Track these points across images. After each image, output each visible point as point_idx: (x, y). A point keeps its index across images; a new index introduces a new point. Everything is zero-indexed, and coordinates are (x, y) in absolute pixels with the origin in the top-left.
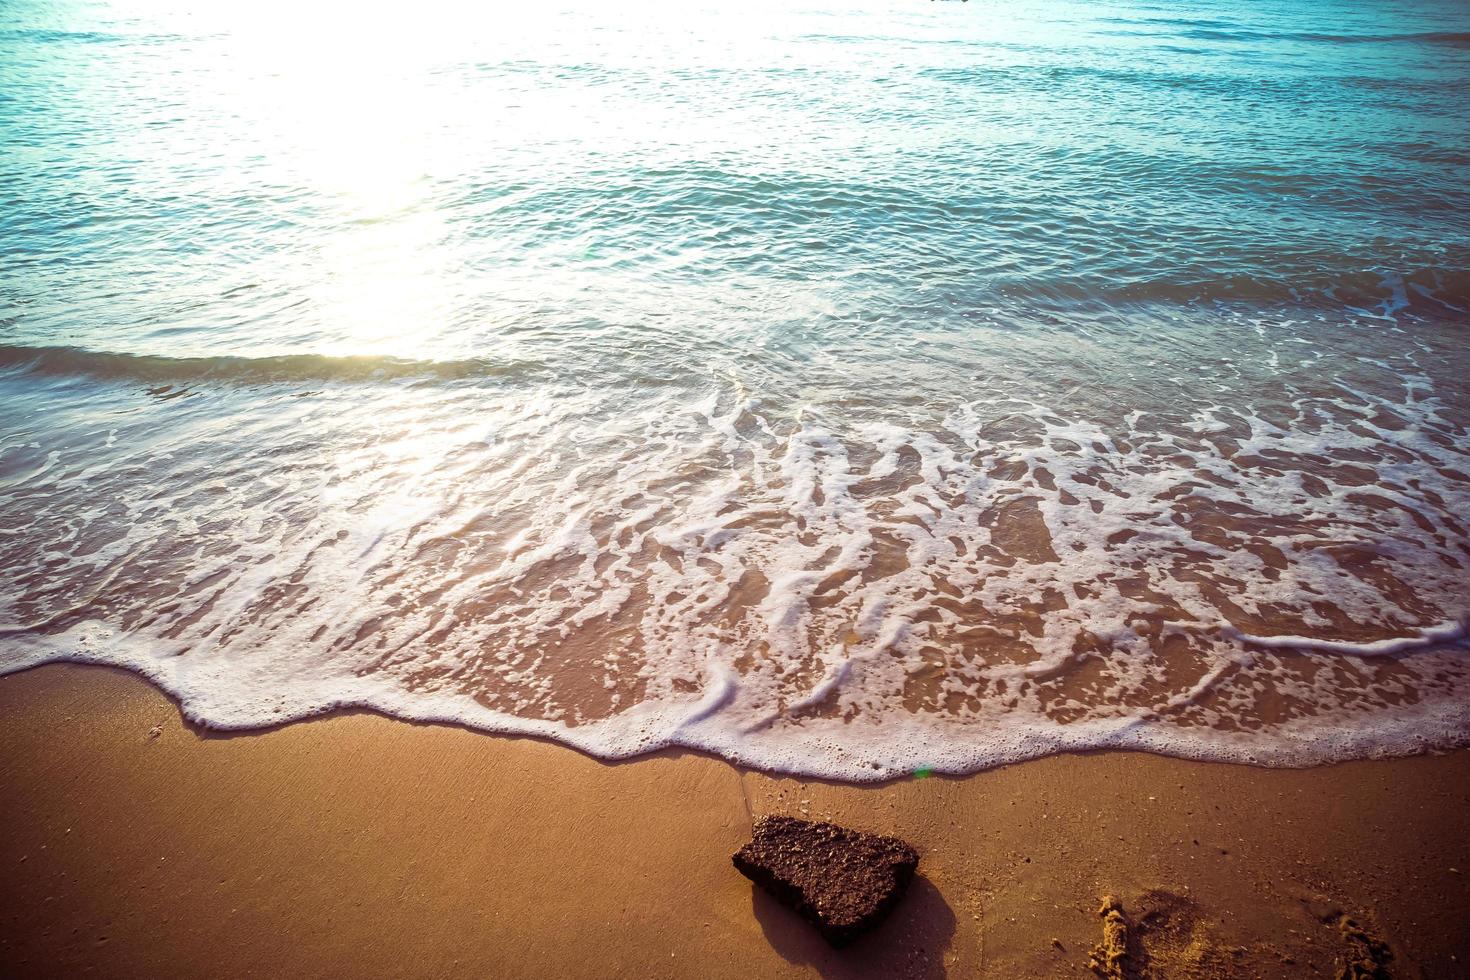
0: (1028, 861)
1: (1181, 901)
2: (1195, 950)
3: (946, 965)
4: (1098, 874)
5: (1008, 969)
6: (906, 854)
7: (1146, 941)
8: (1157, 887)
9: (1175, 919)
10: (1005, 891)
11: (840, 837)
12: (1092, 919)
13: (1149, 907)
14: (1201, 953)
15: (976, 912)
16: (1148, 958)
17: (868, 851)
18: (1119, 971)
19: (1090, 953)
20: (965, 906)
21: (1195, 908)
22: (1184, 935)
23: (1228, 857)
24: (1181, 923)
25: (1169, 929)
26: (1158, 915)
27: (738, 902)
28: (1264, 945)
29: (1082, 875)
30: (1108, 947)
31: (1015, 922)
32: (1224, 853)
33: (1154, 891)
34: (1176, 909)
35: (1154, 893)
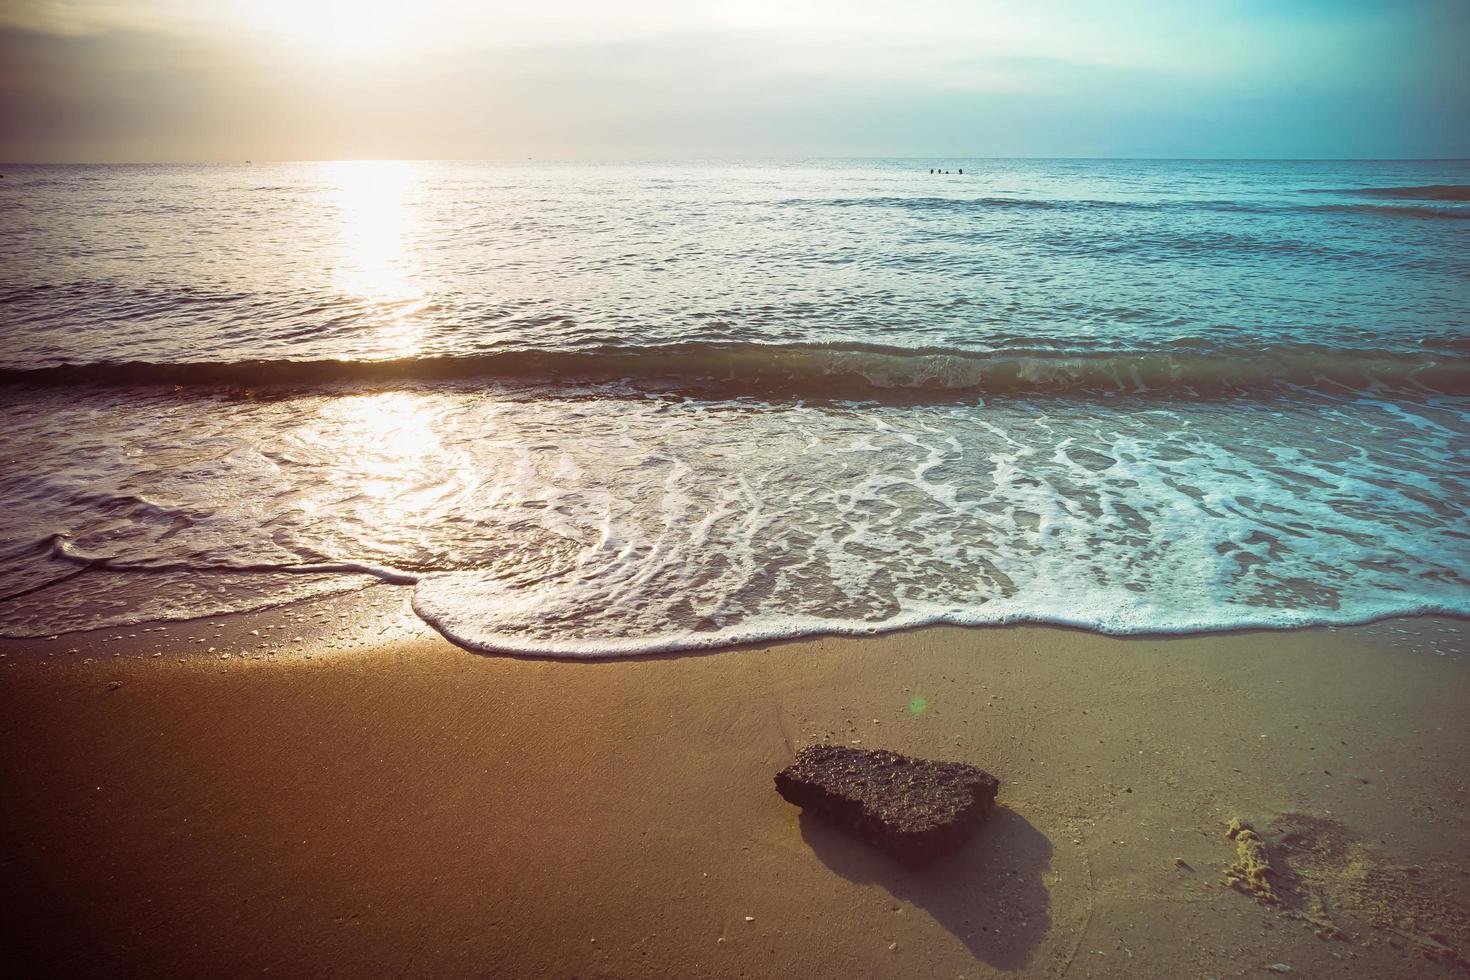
0: (1129, 791)
1: (1326, 825)
2: (1356, 869)
3: (1046, 885)
4: (1215, 802)
5: (1125, 888)
6: (982, 777)
7: (1292, 862)
8: (1292, 811)
9: (1322, 842)
10: (1107, 818)
11: (902, 762)
12: (1220, 842)
13: (1288, 830)
14: (1365, 872)
15: (1075, 837)
16: (1299, 878)
17: (936, 772)
18: (1268, 886)
19: (1225, 871)
20: (1060, 833)
21: (1344, 830)
22: (1338, 855)
23: (1370, 786)
24: (1332, 845)
25: (1318, 851)
26: (1301, 837)
27: (784, 829)
28: (1445, 864)
29: (1198, 803)
30: (1246, 865)
31: (1124, 845)
32: (1365, 782)
33: (1289, 815)
34: (1322, 832)
35: (1290, 817)
